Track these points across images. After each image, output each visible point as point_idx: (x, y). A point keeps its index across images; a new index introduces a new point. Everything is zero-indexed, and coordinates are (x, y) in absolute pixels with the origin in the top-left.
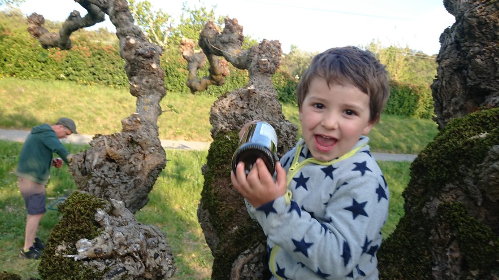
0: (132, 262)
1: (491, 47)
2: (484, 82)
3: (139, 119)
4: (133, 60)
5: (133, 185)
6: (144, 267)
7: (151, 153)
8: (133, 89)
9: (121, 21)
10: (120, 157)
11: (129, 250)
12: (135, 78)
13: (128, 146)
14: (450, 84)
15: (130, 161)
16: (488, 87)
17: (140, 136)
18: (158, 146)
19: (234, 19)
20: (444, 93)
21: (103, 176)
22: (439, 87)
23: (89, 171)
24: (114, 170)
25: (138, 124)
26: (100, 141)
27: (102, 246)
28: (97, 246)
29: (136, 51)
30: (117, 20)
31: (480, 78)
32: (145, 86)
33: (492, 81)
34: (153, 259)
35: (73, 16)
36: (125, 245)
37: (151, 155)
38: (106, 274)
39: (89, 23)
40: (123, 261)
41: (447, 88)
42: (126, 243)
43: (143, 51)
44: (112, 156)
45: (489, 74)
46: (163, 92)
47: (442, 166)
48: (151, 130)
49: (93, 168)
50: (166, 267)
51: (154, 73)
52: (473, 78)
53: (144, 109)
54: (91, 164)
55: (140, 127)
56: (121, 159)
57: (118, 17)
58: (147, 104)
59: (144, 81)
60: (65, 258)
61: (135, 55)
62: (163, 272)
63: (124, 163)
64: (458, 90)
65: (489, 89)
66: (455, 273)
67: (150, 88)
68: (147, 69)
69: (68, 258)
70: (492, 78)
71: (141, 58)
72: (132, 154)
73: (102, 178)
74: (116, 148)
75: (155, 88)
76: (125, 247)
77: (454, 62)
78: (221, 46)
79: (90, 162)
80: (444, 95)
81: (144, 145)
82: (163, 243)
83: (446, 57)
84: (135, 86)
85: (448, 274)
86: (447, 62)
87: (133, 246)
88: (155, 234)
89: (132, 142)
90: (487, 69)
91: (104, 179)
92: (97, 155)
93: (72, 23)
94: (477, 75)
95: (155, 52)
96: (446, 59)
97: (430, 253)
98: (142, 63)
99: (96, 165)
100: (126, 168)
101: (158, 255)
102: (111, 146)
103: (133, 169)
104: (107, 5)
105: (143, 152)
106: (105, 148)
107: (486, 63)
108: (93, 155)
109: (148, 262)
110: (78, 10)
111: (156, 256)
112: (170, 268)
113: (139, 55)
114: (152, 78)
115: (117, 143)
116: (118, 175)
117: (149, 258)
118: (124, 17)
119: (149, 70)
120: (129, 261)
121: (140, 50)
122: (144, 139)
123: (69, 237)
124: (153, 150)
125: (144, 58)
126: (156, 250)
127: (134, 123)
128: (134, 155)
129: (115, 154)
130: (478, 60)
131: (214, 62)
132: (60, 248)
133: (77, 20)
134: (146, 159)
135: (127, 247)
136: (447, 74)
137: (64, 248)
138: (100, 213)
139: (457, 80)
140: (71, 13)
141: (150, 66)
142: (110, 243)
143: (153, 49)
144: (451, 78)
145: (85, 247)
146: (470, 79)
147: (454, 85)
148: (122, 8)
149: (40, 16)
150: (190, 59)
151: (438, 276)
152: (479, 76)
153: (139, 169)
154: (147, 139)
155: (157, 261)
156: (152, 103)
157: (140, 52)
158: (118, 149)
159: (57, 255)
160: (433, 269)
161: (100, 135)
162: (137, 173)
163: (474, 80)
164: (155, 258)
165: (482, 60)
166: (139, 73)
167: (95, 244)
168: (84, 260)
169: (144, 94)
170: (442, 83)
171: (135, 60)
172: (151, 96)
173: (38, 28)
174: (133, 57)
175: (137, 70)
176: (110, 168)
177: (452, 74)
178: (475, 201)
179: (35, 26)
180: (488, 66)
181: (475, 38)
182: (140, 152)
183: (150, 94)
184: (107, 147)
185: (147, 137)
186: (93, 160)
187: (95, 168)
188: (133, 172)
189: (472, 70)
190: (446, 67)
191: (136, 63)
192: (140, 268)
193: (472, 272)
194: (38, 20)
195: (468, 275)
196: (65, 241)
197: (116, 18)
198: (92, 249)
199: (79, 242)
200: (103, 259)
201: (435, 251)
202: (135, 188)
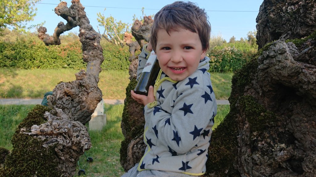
0: (62, 138)
1: (278, 6)
2: (277, 28)
3: (84, 73)
4: (84, 42)
5: (80, 109)
6: (71, 142)
7: (92, 91)
8: (85, 58)
9: (82, 23)
10: (73, 93)
11: (60, 131)
12: (85, 52)
13: (79, 88)
14: (264, 34)
15: (79, 96)
16: (279, 31)
17: (85, 82)
18: (95, 87)
19: (149, 16)
20: (262, 40)
21: (62, 104)
22: (258, 38)
23: (55, 101)
24: (69, 101)
25: (84, 75)
26: (61, 85)
27: (45, 129)
28: (41, 128)
29: (86, 37)
30: (80, 23)
31: (275, 26)
32: (91, 56)
33: (281, 27)
34: (76, 138)
35: (60, 25)
36: (58, 128)
37: (92, 92)
38: (45, 142)
39: (68, 28)
40: (57, 137)
41: (262, 37)
42: (58, 127)
43: (89, 36)
44: (68, 93)
45: (279, 22)
46: (102, 59)
47: (242, 76)
48: (92, 78)
49: (57, 100)
50: (83, 142)
51: (96, 48)
52: (271, 27)
53: (90, 69)
54: (56, 97)
55: (86, 77)
56: (74, 94)
57: (81, 21)
58: (92, 66)
59: (90, 53)
60: (24, 134)
61: (85, 39)
62: (82, 145)
63: (76, 97)
64: (269, 37)
65: (279, 32)
66: (247, 136)
67: (94, 57)
68: (92, 46)
69: (26, 134)
70: (281, 25)
71: (88, 40)
72: (80, 92)
73: (61, 105)
74: (70, 88)
75: (97, 56)
76: (58, 129)
77: (264, 20)
78: (142, 33)
79: (55, 96)
80: (262, 42)
81: (87, 87)
82: (83, 131)
83: (260, 18)
84: (85, 56)
85: (243, 137)
86: (260, 21)
87: (62, 129)
88: (79, 126)
89: (80, 85)
90: (277, 20)
91: (63, 105)
92: (59, 92)
93: (59, 29)
94: (273, 25)
95: (96, 36)
96: (260, 19)
97: (237, 129)
98: (89, 43)
99: (59, 98)
100: (77, 100)
101: (79, 136)
102: (68, 88)
103: (81, 100)
104: (75, 15)
105: (87, 91)
106: (64, 88)
107: (276, 17)
108: (57, 92)
109: (73, 139)
110: (62, 22)
111: (77, 136)
112: (86, 144)
113: (87, 38)
114: (95, 51)
115: (72, 86)
116: (71, 103)
117: (74, 137)
118: (83, 20)
119: (93, 47)
120: (60, 137)
121: (88, 36)
122: (87, 83)
123: (28, 125)
124: (93, 89)
125: (90, 40)
126: (77, 133)
127: (81, 75)
128: (81, 93)
129: (70, 92)
130: (272, 15)
131: (142, 45)
132: (22, 129)
133: (62, 27)
134: (89, 95)
135: (59, 129)
136: (261, 28)
137: (25, 130)
138: (47, 113)
139: (268, 31)
140: (59, 24)
141: (94, 44)
142: (50, 127)
143: (95, 34)
144: (263, 31)
145: (35, 129)
146: (271, 28)
147: (266, 34)
148: (82, 16)
149: (44, 28)
150: (130, 45)
151: (240, 140)
152: (274, 25)
153: (84, 100)
154: (89, 84)
155: (78, 139)
156: (95, 65)
157: (87, 37)
158: (71, 89)
159: (20, 133)
160: (237, 137)
161: (62, 82)
162: (83, 102)
163: (273, 28)
164: (77, 138)
165: (274, 15)
166: (88, 49)
167: (41, 127)
168: (34, 135)
169: (90, 60)
170: (260, 34)
171: (85, 41)
172: (94, 61)
173: (43, 34)
174: (84, 40)
175: (87, 47)
176: (67, 100)
177: (264, 28)
178: (258, 93)
179: (41, 33)
180: (277, 18)
181: (272, 3)
182: (85, 91)
183: (94, 60)
184: (65, 88)
185: (89, 82)
186: (57, 95)
187: (58, 99)
188: (80, 101)
189: (271, 23)
190: (260, 24)
191: (86, 44)
192: (69, 143)
193: (254, 133)
194: (43, 30)
195: (252, 135)
196: (26, 127)
197: (79, 21)
198: (39, 130)
199: (33, 126)
200: (45, 135)
201: (239, 127)
202: (81, 110)
